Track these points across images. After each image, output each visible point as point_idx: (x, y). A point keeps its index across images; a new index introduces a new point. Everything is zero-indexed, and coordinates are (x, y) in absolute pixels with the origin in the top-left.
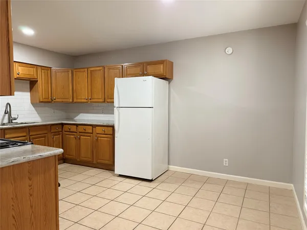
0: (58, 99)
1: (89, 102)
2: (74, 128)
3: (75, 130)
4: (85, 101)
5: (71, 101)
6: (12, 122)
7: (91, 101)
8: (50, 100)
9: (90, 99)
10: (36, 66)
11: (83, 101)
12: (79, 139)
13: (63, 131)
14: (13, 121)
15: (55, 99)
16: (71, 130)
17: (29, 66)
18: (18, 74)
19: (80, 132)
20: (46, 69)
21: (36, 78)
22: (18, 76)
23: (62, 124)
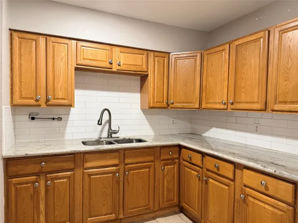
0: (177, 103)
1: (229, 110)
2: (197, 159)
3: (199, 163)
4: (222, 107)
5: (197, 106)
6: (111, 137)
7: (232, 107)
8: (165, 105)
9: (232, 104)
10: (145, 52)
11: (218, 106)
12: (207, 182)
13: (181, 158)
14: (113, 135)
15: (173, 104)
16: (193, 161)
17: (136, 51)
18: (119, 65)
19: (208, 170)
20: (162, 55)
21: (146, 70)
22: (119, 68)
23: (180, 147)
